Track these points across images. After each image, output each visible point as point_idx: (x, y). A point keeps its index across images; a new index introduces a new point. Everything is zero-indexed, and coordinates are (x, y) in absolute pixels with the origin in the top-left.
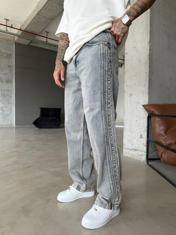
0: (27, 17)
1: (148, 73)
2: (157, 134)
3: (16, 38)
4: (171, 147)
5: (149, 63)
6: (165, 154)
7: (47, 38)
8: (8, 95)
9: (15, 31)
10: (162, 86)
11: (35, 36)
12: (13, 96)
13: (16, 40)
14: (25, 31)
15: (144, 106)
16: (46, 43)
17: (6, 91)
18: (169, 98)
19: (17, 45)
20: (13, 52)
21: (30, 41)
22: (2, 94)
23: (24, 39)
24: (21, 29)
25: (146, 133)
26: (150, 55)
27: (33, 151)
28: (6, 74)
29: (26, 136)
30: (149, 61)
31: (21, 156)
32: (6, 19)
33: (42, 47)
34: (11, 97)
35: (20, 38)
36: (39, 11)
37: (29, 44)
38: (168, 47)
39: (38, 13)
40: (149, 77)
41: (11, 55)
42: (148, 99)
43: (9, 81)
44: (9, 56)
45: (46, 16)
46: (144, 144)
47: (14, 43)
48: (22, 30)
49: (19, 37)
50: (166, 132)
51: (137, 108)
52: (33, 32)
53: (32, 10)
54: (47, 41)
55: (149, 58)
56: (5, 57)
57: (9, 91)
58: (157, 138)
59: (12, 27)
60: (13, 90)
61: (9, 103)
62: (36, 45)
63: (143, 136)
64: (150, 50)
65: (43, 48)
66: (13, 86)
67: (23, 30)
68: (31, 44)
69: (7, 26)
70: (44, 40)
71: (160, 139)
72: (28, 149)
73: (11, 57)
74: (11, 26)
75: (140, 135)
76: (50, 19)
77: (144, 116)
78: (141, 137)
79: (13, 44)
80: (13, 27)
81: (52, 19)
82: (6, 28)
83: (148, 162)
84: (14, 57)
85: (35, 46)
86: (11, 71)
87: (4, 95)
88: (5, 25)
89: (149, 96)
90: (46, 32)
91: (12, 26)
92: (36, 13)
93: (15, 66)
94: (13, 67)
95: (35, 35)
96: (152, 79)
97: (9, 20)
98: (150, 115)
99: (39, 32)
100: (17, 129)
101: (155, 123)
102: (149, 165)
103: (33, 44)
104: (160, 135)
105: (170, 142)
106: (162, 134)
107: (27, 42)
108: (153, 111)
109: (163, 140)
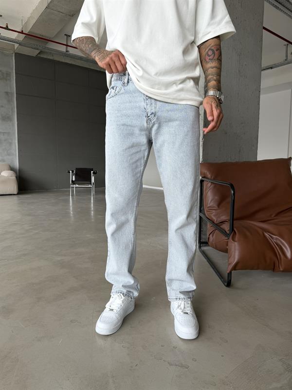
0: (32, 11)
2: (209, 207)
3: (16, 46)
4: (221, 226)
6: (213, 236)
7: (67, 46)
8: (5, 140)
9: (14, 36)
10: (226, 133)
11: (47, 43)
12: (15, 143)
13: (16, 48)
14: (29, 35)
16: (66, 55)
17: (4, 135)
18: (240, 151)
19: (18, 56)
20: (12, 69)
21: (38, 52)
23: (29, 47)
24: (22, 31)
27: (37, 231)
28: (2, 106)
29: (32, 207)
31: (18, 238)
33: (61, 60)
34: (11, 144)
35: (22, 45)
36: (49, 2)
37: (39, 55)
39: (49, 5)
40: (204, 121)
41: (9, 74)
42: (202, 154)
43: (7, 118)
44: (5, 77)
45: (61, 11)
47: (14, 55)
48: (25, 34)
49: (20, 44)
50: (219, 205)
52: (42, 36)
54: (67, 51)
57: (8, 133)
58: (208, 213)
59: (7, 28)
60: (14, 133)
61: (9, 155)
62: (51, 58)
65: (62, 63)
66: (13, 125)
67: (27, 33)
68: (42, 56)
70: (63, 49)
71: (212, 214)
72: (31, 228)
73: (9, 78)
74: (5, 26)
76: (70, 15)
79: (12, 56)
80: (9, 28)
81: (73, 16)
83: (200, 247)
84: (15, 78)
85: (49, 59)
86: (10, 101)
89: (203, 150)
90: (65, 35)
91: (7, 26)
92: (46, 6)
93: (16, 94)
94: (12, 94)
95: (47, 41)
97: (1, 16)
98: (203, 179)
99: (53, 36)
100: (21, 196)
101: (207, 191)
102: (200, 251)
103: (45, 56)
104: (211, 208)
105: (224, 218)
106: (214, 207)
107: (34, 53)
108: (204, 174)
109: (214, 216)
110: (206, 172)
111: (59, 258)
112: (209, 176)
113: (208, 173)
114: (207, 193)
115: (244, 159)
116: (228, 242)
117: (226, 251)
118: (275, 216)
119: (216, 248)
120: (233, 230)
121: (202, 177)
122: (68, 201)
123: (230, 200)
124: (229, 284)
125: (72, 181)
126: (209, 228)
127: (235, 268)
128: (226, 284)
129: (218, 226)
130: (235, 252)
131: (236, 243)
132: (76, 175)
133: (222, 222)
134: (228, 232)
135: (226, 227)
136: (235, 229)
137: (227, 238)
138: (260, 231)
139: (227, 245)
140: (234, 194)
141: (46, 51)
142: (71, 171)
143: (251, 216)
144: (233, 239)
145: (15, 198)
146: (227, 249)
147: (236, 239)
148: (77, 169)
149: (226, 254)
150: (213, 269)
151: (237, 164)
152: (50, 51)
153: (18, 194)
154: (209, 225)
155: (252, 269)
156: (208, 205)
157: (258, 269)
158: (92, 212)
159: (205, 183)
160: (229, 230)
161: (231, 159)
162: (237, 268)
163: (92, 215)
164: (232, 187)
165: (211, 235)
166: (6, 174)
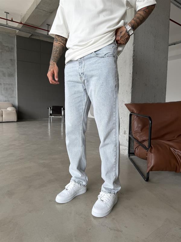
0: (27, 10)
1: (132, 73)
2: (135, 131)
3: (17, 31)
4: (143, 143)
5: (133, 64)
6: (138, 149)
7: (48, 31)
8: (10, 88)
9: (16, 25)
10: (146, 85)
11: (36, 29)
12: (16, 90)
13: (17, 33)
14: (25, 25)
15: (126, 105)
16: (47, 36)
17: (9, 85)
18: (155, 96)
19: (19, 37)
20: (15, 45)
21: (31, 35)
22: (4, 88)
23: (25, 32)
24: (21, 22)
25: (129, 130)
26: (134, 56)
27: (28, 145)
28: (8, 68)
30: (132, 62)
31: (17, 149)
32: (6, 12)
33: (44, 40)
34: (13, 91)
35: (21, 31)
36: (38, 4)
37: (31, 37)
38: (155, 47)
39: (37, 7)
40: (132, 78)
41: (12, 49)
42: (131, 98)
43: (11, 75)
44: (11, 50)
45: (45, 10)
46: (127, 139)
47: (16, 37)
48: (23, 24)
50: (142, 130)
51: (122, 106)
52: (33, 25)
53: (31, 3)
55: (133, 59)
56: (6, 51)
57: (12, 84)
58: (134, 135)
59: (12, 21)
60: (16, 84)
61: (12, 97)
62: (38, 38)
63: (126, 132)
64: (134, 51)
66: (15, 79)
69: (7, 20)
70: (45, 33)
71: (136, 135)
72: (25, 142)
75: (124, 131)
77: (128, 114)
78: (125, 133)
79: (15, 37)
80: (13, 20)
81: (52, 13)
82: (7, 22)
83: (129, 156)
84: (16, 51)
86: (13, 65)
87: (7, 89)
88: (6, 18)
89: (132, 96)
90: (47, 24)
91: (12, 19)
92: (35, 7)
93: (17, 60)
94: (14, 60)
95: (36, 28)
96: (136, 79)
97: (9, 13)
98: (132, 113)
99: (39, 25)
100: (19, 123)
101: (134, 121)
102: (129, 159)
103: (34, 37)
104: (136, 132)
105: (144, 138)
106: (138, 131)
107: (28, 35)
108: (132, 110)
109: (138, 137)
110: (133, 109)
111: (42, 162)
112: (135, 112)
113: (135, 110)
114: (134, 122)
115: (158, 101)
116: (147, 153)
117: (146, 159)
118: (176, 137)
119: (140, 157)
120: (150, 146)
121: (131, 112)
122: (47, 126)
123: (149, 126)
124: (147, 180)
125: (50, 114)
126: (135, 144)
127: (151, 170)
128: (146, 180)
129: (141, 143)
130: (152, 160)
131: (152, 154)
132: (53, 110)
133: (144, 141)
134: (147, 147)
135: (146, 144)
136: (152, 145)
137: (146, 151)
138: (168, 147)
139: (147, 155)
140: (151, 123)
141: (35, 34)
142: (49, 108)
143: (162, 137)
144: (151, 152)
145: (15, 124)
146: (147, 158)
147: (153, 151)
148: (53, 107)
149: (146, 161)
150: (138, 170)
151: (153, 104)
152: (37, 34)
153: (17, 121)
154: (135, 142)
155: (163, 170)
156: (135, 130)
157: (166, 170)
158: (62, 133)
159: (133, 116)
160: (148, 146)
161: (149, 101)
162: (153, 170)
163: (62, 135)
164: (150, 118)
165: (136, 149)
166: (10, 109)
